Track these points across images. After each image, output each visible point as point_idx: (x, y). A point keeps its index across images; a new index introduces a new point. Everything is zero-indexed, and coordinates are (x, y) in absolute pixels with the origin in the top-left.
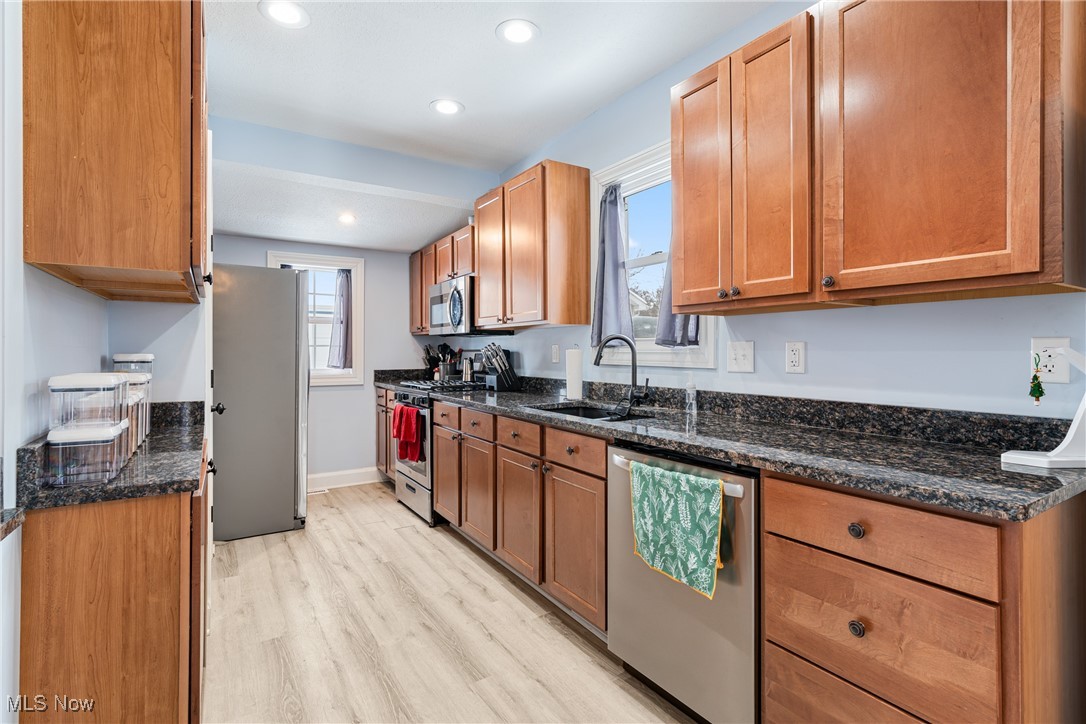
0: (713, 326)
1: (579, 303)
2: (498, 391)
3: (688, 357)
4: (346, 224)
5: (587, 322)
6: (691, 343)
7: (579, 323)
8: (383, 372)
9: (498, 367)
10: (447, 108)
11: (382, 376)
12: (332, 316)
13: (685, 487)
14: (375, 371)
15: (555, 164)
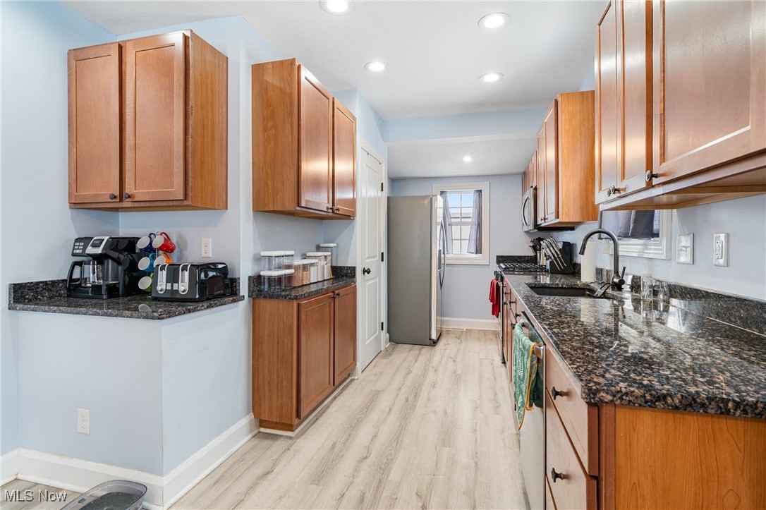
2: (551, 273)
4: (467, 161)
6: (655, 236)
8: (502, 257)
9: (551, 254)
10: (492, 78)
11: (500, 259)
12: (470, 220)
14: (497, 256)
15: (567, 95)
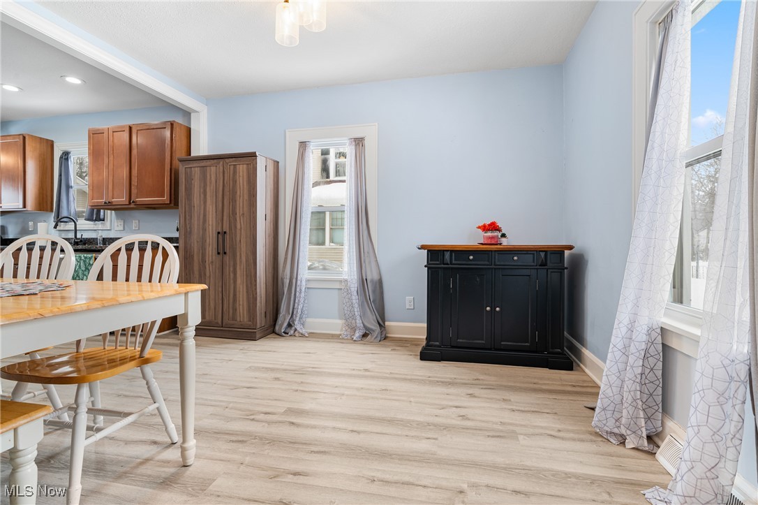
0: (110, 215)
1: (46, 202)
3: (100, 226)
5: (52, 211)
6: (101, 220)
7: (47, 211)
13: (83, 258)
15: (32, 137)
